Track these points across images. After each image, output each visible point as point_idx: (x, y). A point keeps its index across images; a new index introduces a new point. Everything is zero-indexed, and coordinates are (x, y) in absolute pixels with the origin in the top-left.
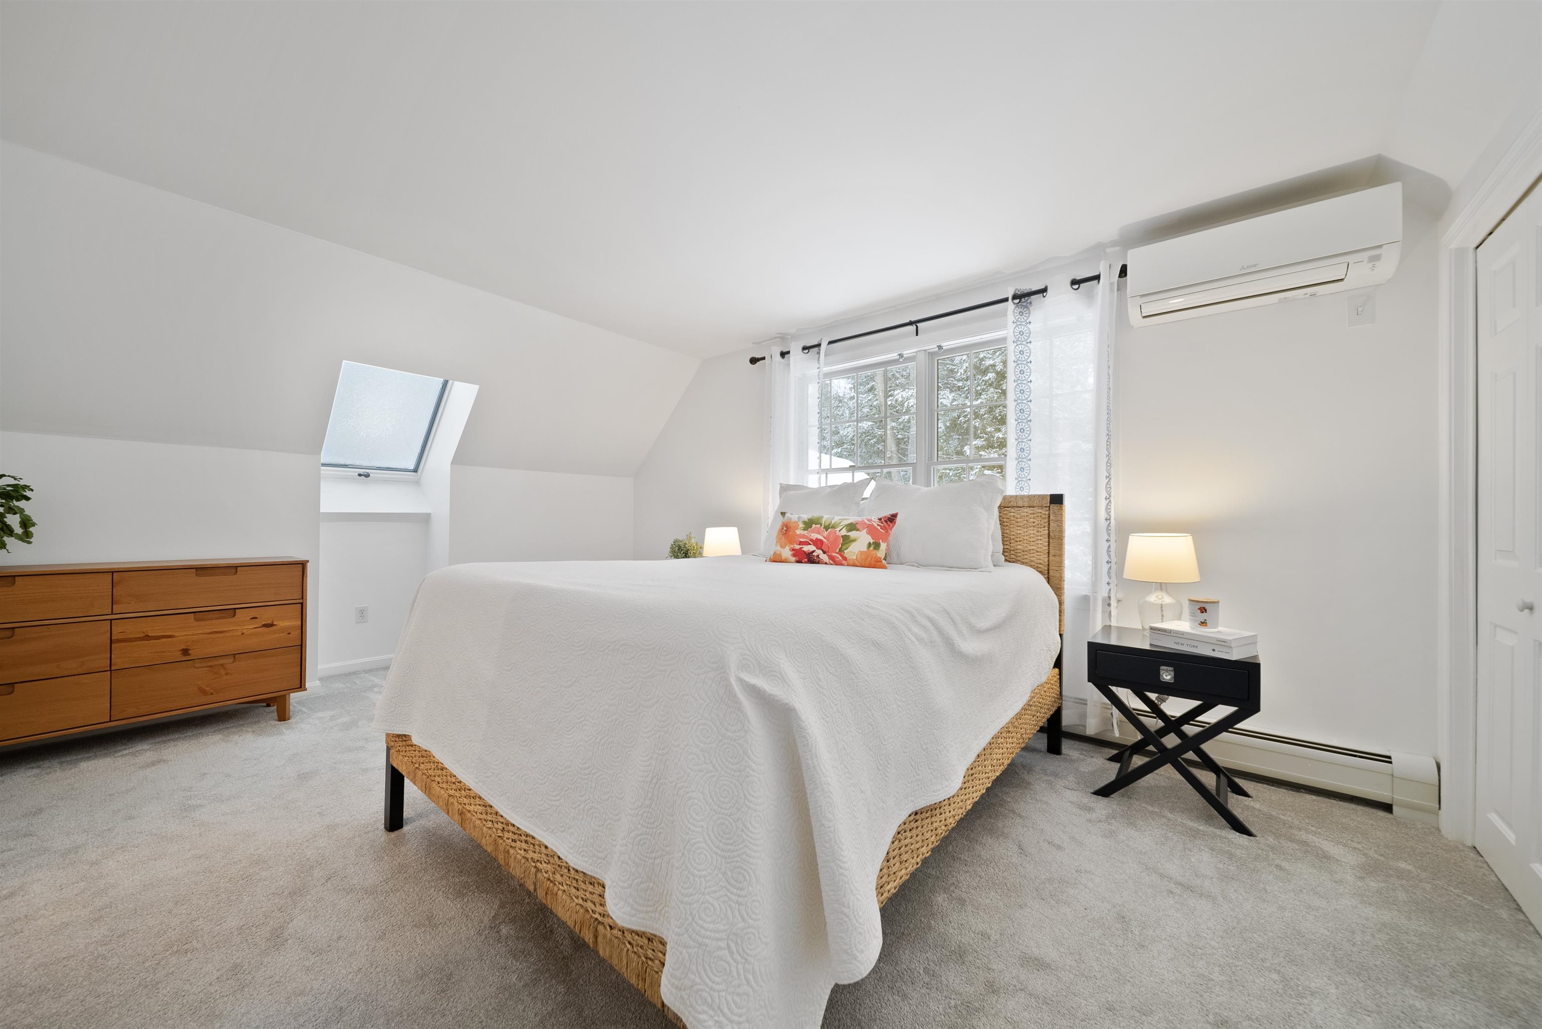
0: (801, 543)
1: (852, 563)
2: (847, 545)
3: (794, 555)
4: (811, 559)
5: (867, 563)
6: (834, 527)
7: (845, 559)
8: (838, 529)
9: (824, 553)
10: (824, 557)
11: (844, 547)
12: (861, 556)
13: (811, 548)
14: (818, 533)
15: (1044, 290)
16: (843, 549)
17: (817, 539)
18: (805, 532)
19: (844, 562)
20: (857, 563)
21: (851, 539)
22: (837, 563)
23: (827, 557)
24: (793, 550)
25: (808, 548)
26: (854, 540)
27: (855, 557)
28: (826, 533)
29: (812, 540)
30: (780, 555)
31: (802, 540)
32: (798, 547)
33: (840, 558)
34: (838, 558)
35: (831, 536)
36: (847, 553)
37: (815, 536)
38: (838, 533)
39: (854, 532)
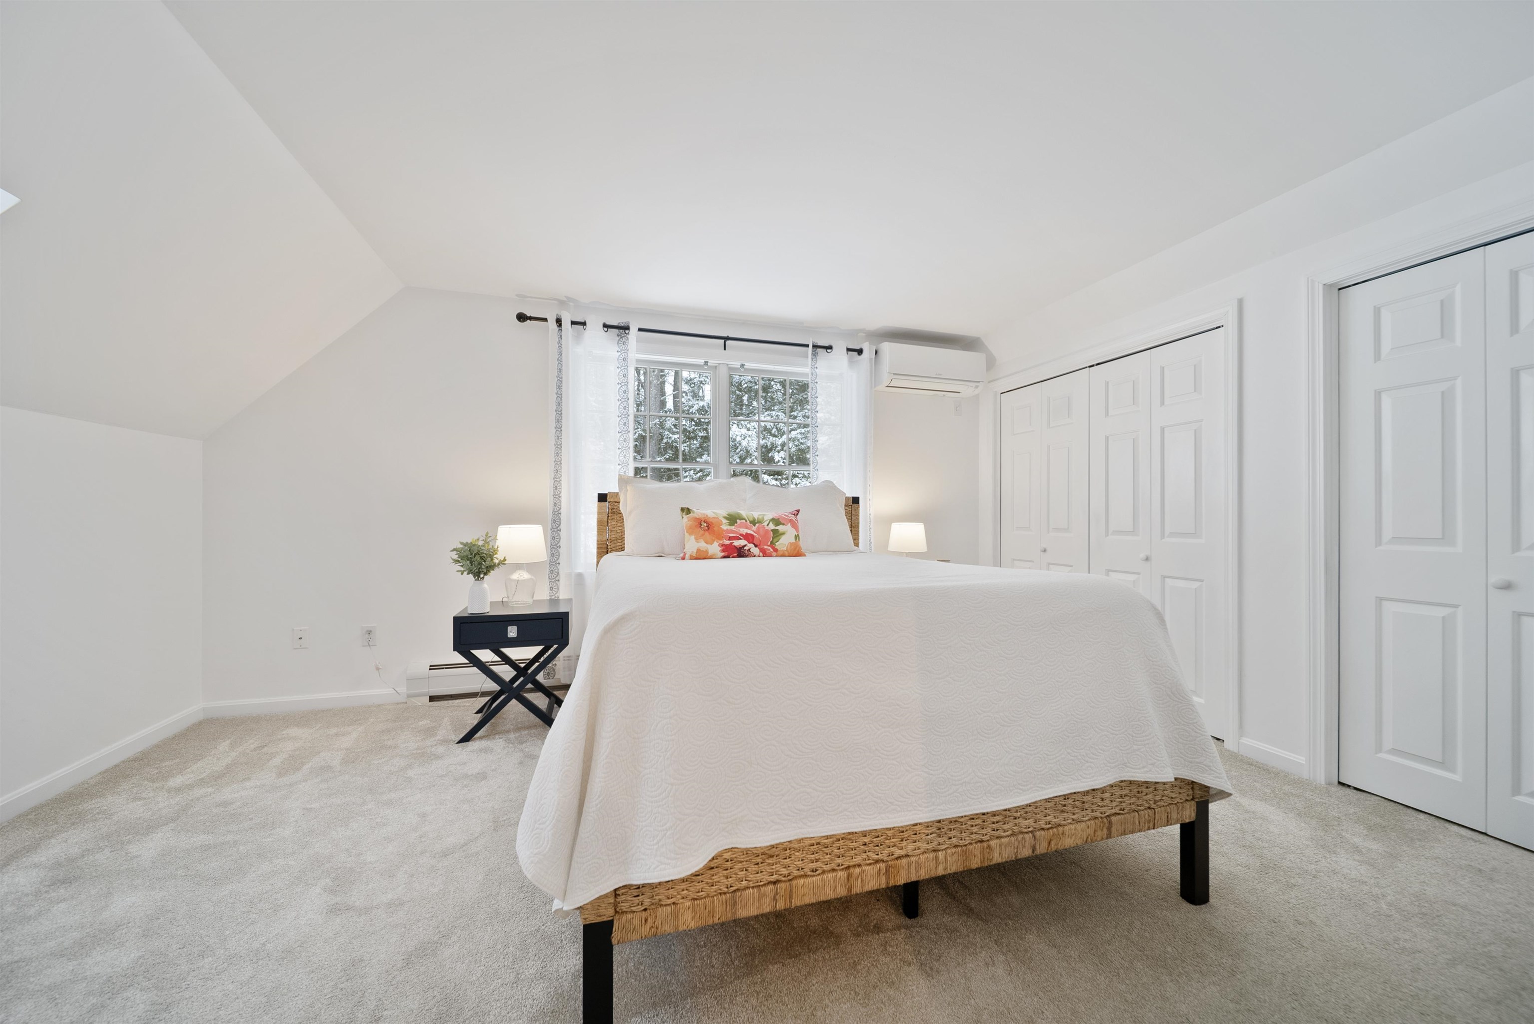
0: (730, 538)
1: (781, 553)
2: (778, 538)
3: (723, 551)
4: (741, 553)
5: (794, 554)
6: (759, 522)
7: (776, 550)
8: (766, 524)
9: (756, 546)
10: (755, 551)
11: (775, 540)
12: (791, 547)
13: (742, 542)
14: (747, 528)
15: (830, 347)
16: (774, 542)
17: (747, 534)
18: (732, 528)
19: (774, 554)
20: (787, 553)
21: (780, 532)
22: (765, 554)
23: (759, 550)
24: (722, 545)
25: (737, 543)
26: (783, 534)
27: (785, 549)
28: (754, 528)
29: (742, 535)
30: (707, 552)
31: (732, 535)
32: (727, 542)
33: (772, 550)
34: (769, 550)
35: (761, 530)
36: (778, 545)
37: (744, 531)
38: (767, 528)
39: (781, 526)
